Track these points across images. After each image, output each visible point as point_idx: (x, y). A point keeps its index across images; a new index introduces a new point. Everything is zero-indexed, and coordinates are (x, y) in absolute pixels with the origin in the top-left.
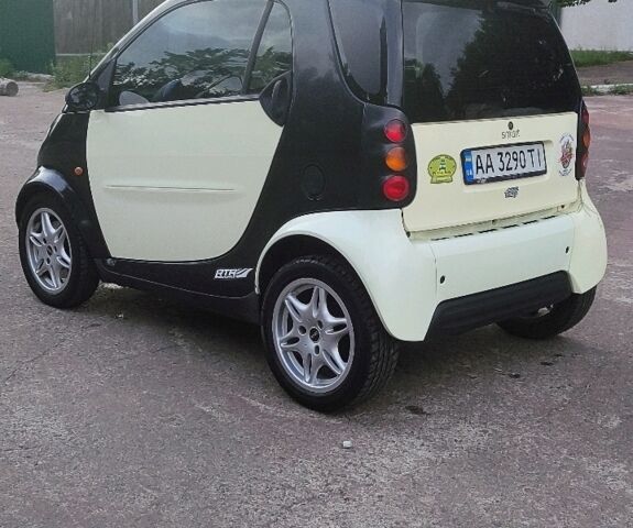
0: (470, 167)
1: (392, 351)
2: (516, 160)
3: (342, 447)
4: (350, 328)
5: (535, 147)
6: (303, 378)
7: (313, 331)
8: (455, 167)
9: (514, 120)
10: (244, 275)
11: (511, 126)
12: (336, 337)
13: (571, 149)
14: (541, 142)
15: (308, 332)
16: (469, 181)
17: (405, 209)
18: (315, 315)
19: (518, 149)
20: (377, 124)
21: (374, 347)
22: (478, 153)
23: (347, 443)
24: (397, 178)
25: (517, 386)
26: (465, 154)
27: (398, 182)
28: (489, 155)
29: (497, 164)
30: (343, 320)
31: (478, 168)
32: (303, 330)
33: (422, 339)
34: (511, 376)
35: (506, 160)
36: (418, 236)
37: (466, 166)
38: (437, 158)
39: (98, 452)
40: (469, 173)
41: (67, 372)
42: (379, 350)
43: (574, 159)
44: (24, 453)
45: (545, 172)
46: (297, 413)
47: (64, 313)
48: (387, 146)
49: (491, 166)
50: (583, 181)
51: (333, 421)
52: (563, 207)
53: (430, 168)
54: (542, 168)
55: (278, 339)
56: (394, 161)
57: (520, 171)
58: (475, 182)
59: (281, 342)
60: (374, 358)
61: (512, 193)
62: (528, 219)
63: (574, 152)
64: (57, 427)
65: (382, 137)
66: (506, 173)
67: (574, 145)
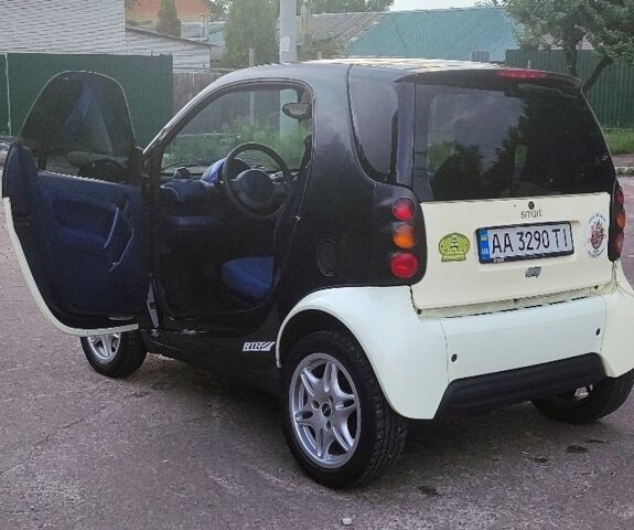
0: (487, 246)
1: (399, 429)
2: (539, 240)
3: (342, 524)
4: (357, 404)
5: (561, 227)
6: (315, 453)
7: (325, 406)
8: (468, 245)
9: (535, 200)
10: (268, 349)
11: (531, 206)
12: (346, 413)
13: (602, 230)
14: (568, 223)
15: (321, 406)
16: (485, 260)
17: (414, 286)
18: (327, 390)
19: (540, 229)
20: (386, 203)
21: (379, 425)
22: (494, 232)
23: (347, 521)
24: (406, 256)
25: (539, 471)
26: (479, 233)
27: (407, 260)
28: (507, 235)
29: (516, 244)
30: (352, 396)
31: (494, 247)
32: (317, 405)
33: (432, 417)
34: (537, 460)
35: (526, 240)
36: (430, 313)
37: (481, 245)
38: (449, 236)
39: (103, 518)
40: (485, 251)
41: (97, 439)
42: (384, 428)
43: (606, 241)
44: (34, 515)
45: (572, 252)
46: (308, 488)
47: (113, 381)
48: (395, 224)
49: (510, 245)
50: (618, 263)
51: (341, 498)
52: (596, 287)
53: (440, 246)
54: (569, 248)
55: (294, 414)
56: (403, 238)
57: (542, 250)
58: (491, 261)
59: (297, 416)
60: (379, 437)
61: (534, 273)
62: (555, 299)
63: (606, 232)
64: (72, 491)
65: (389, 215)
66: (526, 252)
67: (606, 225)
